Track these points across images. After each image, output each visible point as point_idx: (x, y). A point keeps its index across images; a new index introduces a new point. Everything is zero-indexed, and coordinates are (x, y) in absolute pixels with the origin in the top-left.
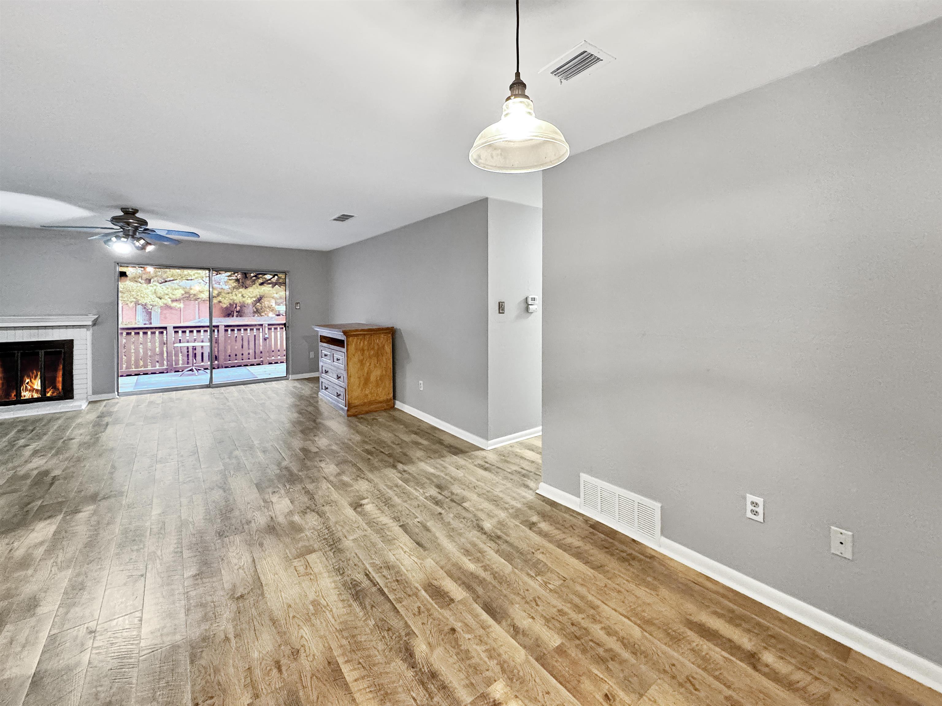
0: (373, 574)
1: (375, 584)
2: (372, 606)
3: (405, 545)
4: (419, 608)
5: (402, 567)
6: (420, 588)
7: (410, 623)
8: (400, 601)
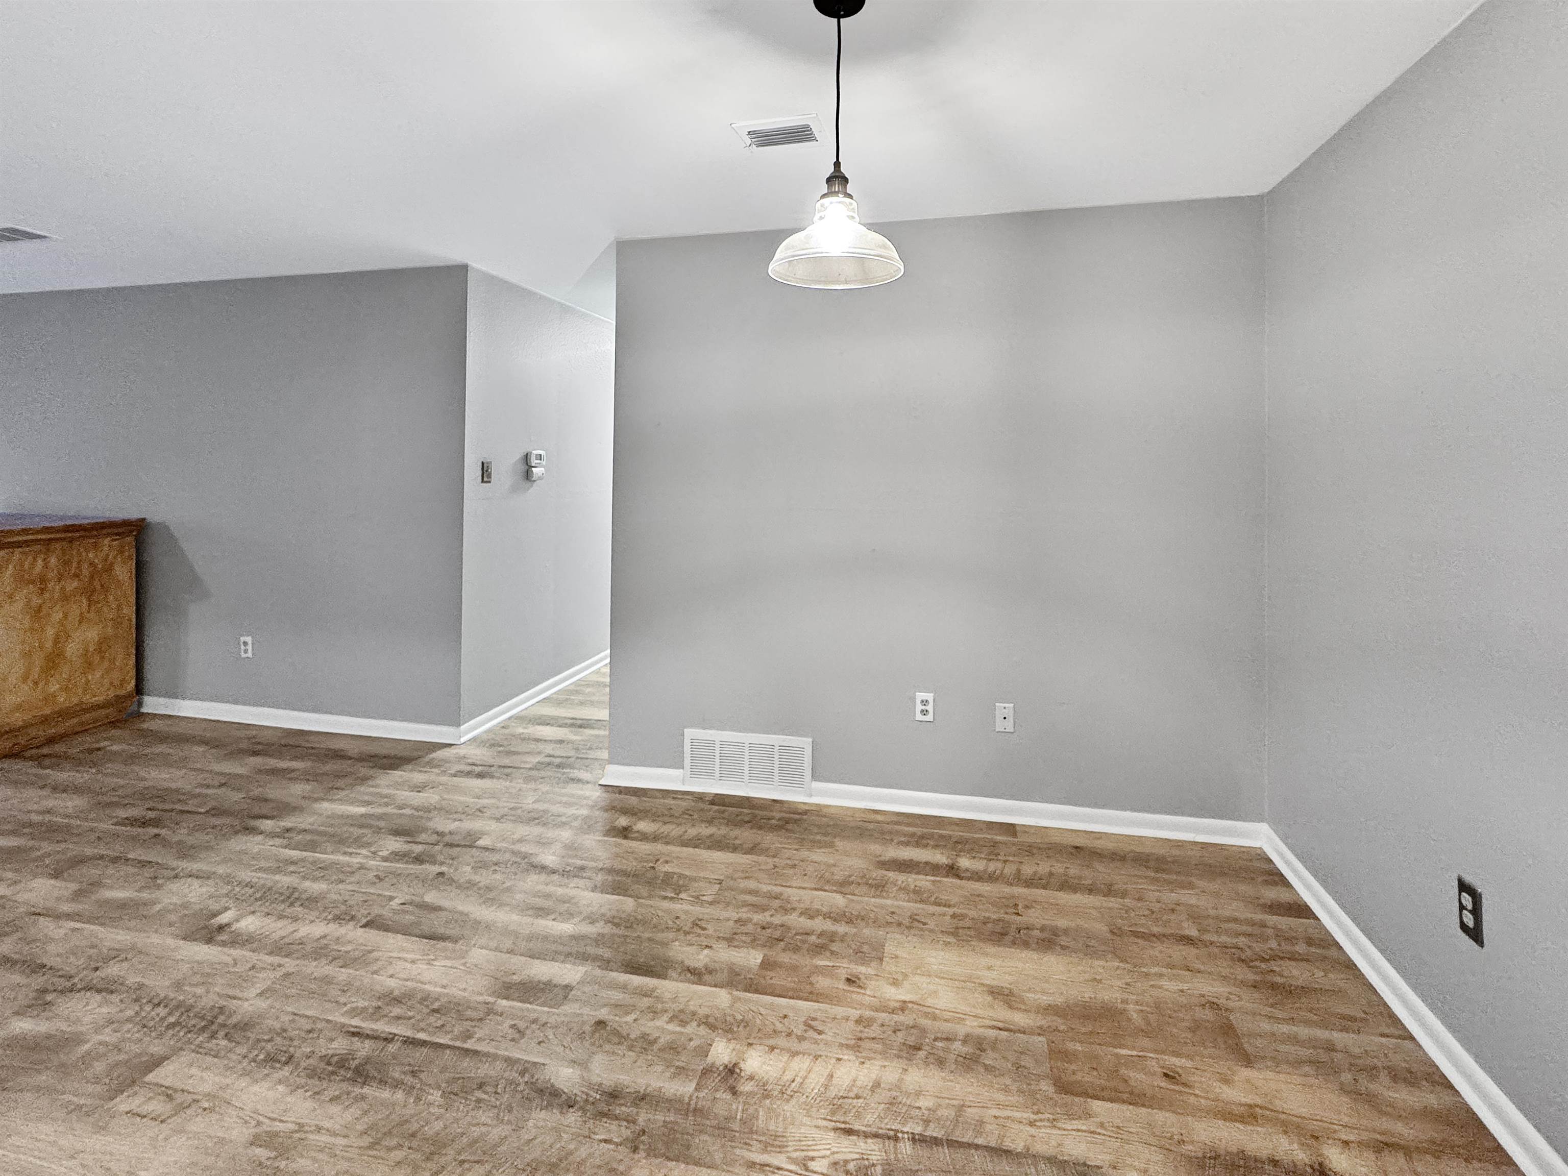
0: (368, 1026)
1: (389, 1039)
2: (413, 1073)
3: (402, 950)
4: (513, 1026)
5: (427, 987)
6: (491, 999)
7: (517, 1055)
8: (468, 1036)
